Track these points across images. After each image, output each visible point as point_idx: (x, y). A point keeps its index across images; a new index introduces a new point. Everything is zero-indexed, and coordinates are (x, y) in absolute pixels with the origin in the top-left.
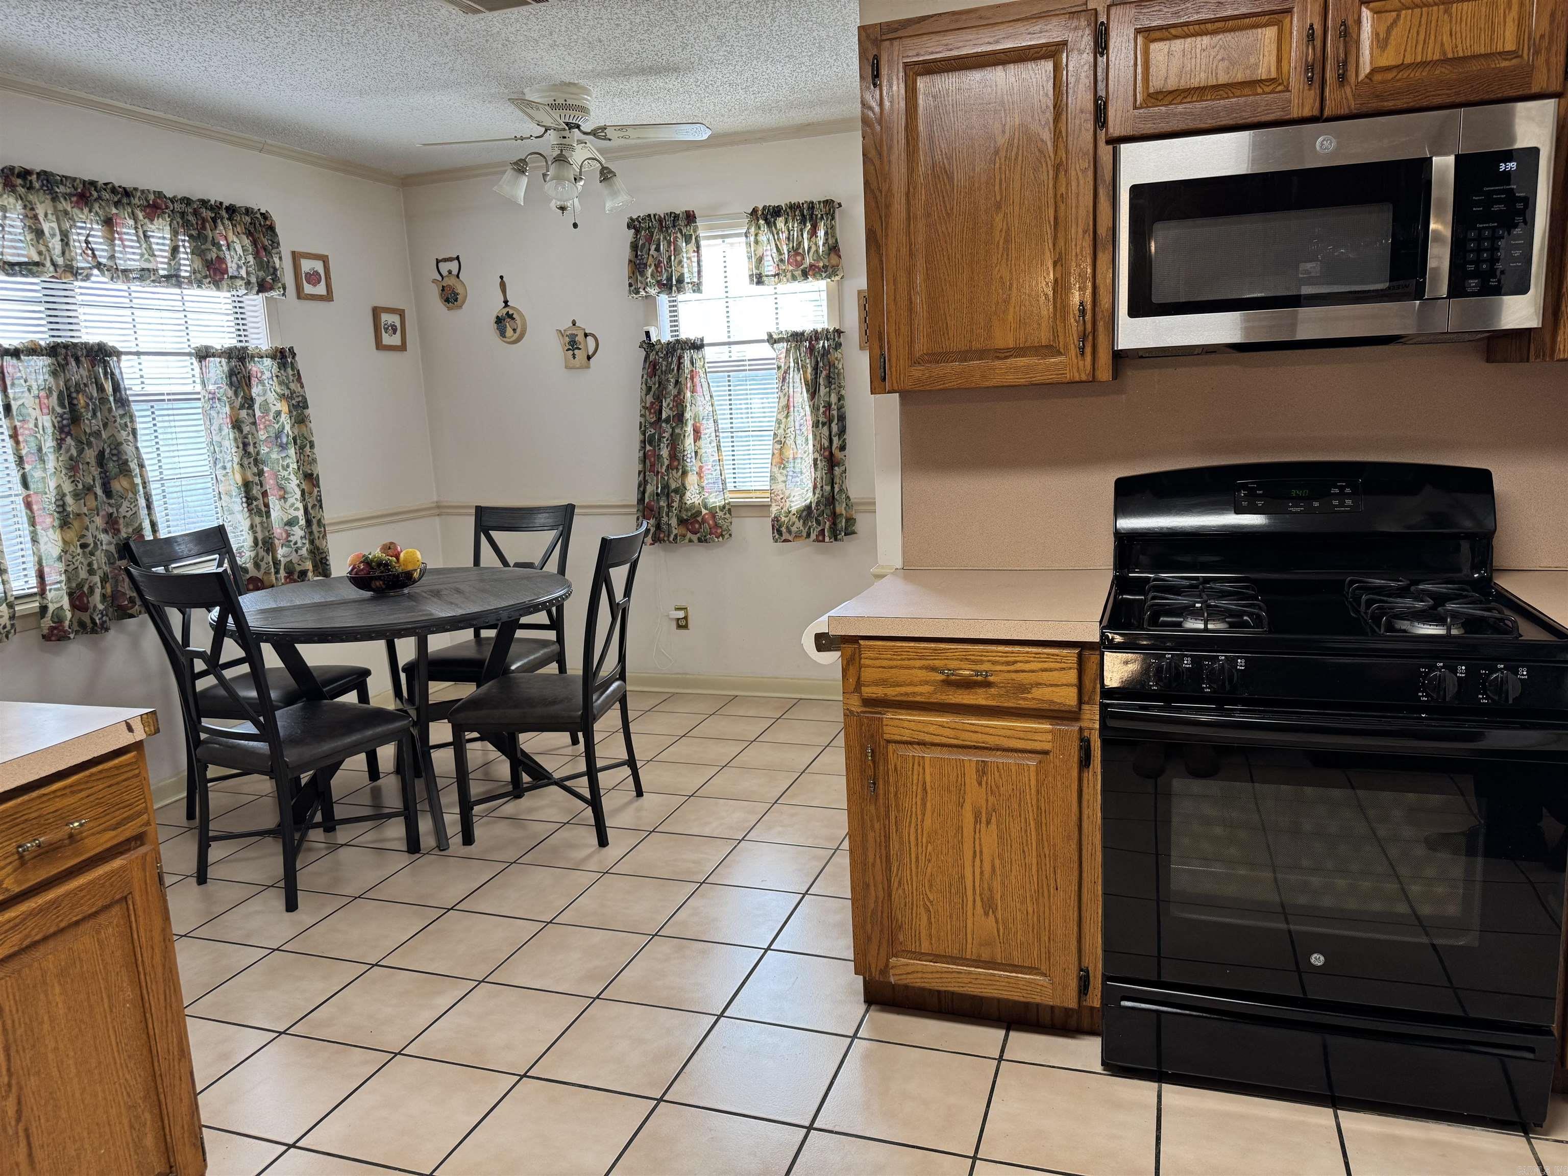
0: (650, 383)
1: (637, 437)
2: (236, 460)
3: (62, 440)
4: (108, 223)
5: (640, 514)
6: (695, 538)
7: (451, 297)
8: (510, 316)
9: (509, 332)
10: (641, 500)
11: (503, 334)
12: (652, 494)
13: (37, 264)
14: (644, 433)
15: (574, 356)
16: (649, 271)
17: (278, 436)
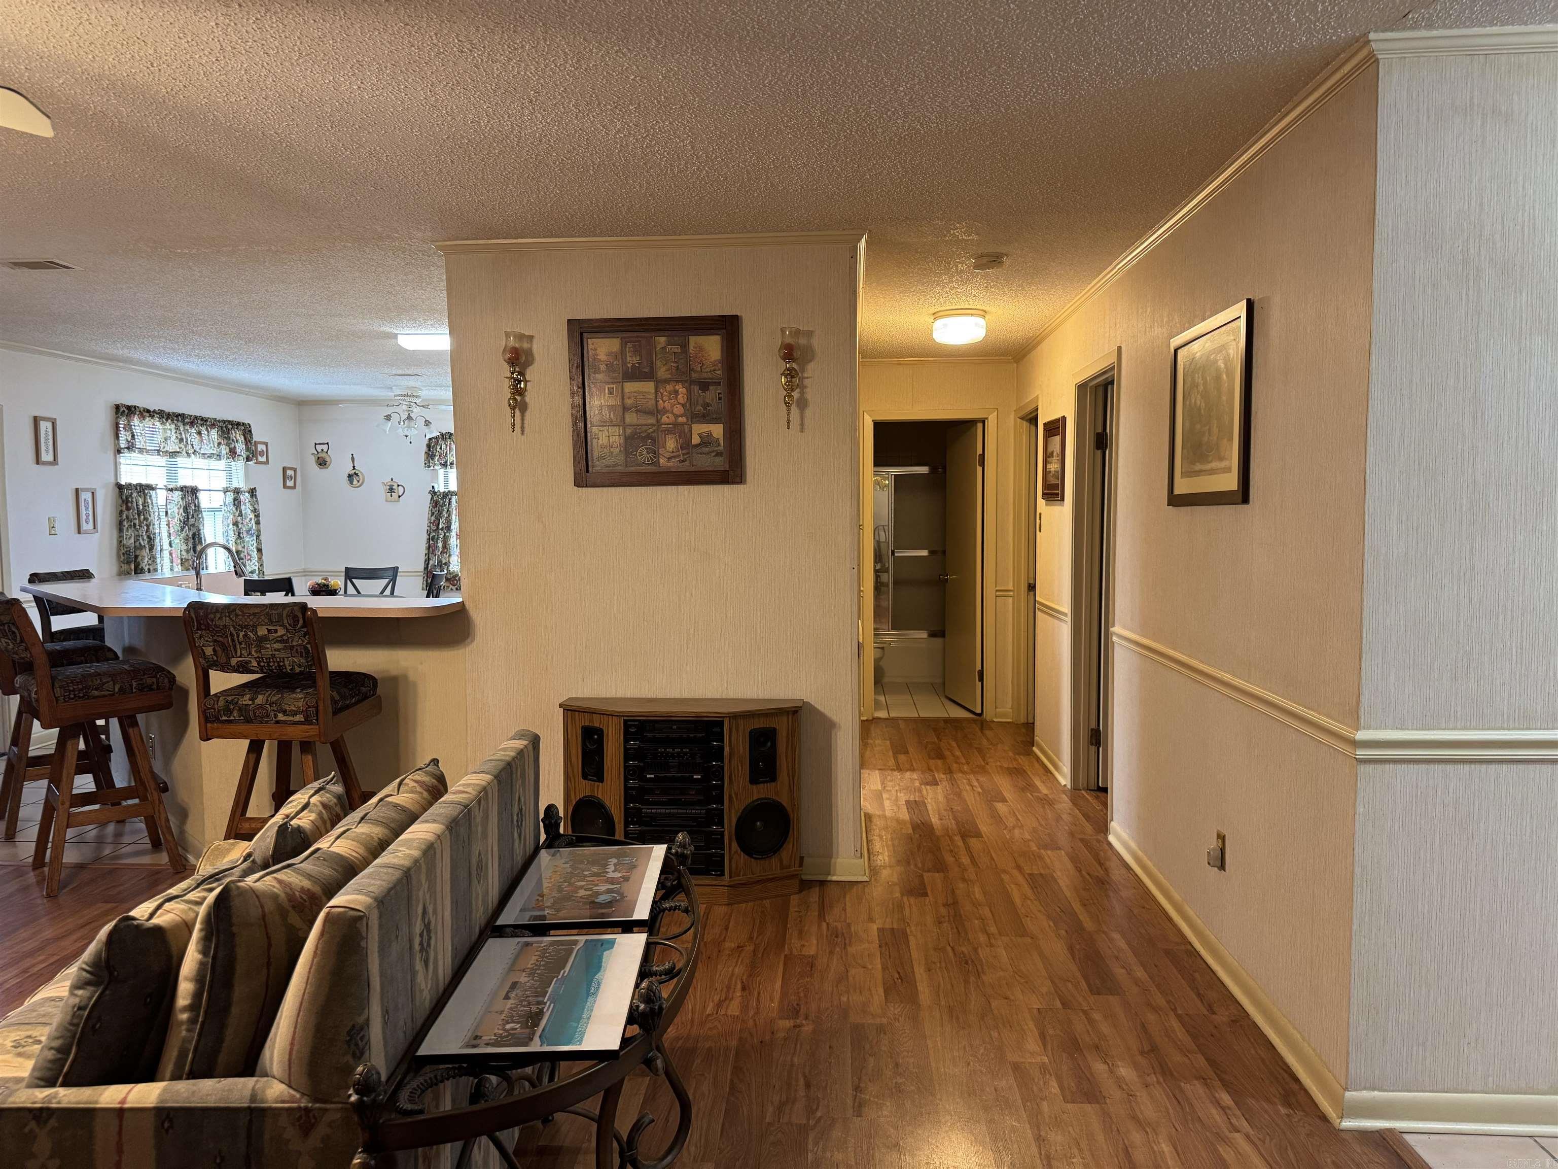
0: (434, 511)
1: (425, 537)
2: (234, 540)
3: (184, 527)
4: (199, 433)
5: (425, 575)
6: (454, 588)
7: (322, 463)
8: (356, 474)
9: (355, 482)
10: (426, 568)
11: (351, 482)
12: (432, 565)
13: (178, 452)
14: (429, 536)
15: (391, 496)
16: (437, 458)
17: (250, 530)
